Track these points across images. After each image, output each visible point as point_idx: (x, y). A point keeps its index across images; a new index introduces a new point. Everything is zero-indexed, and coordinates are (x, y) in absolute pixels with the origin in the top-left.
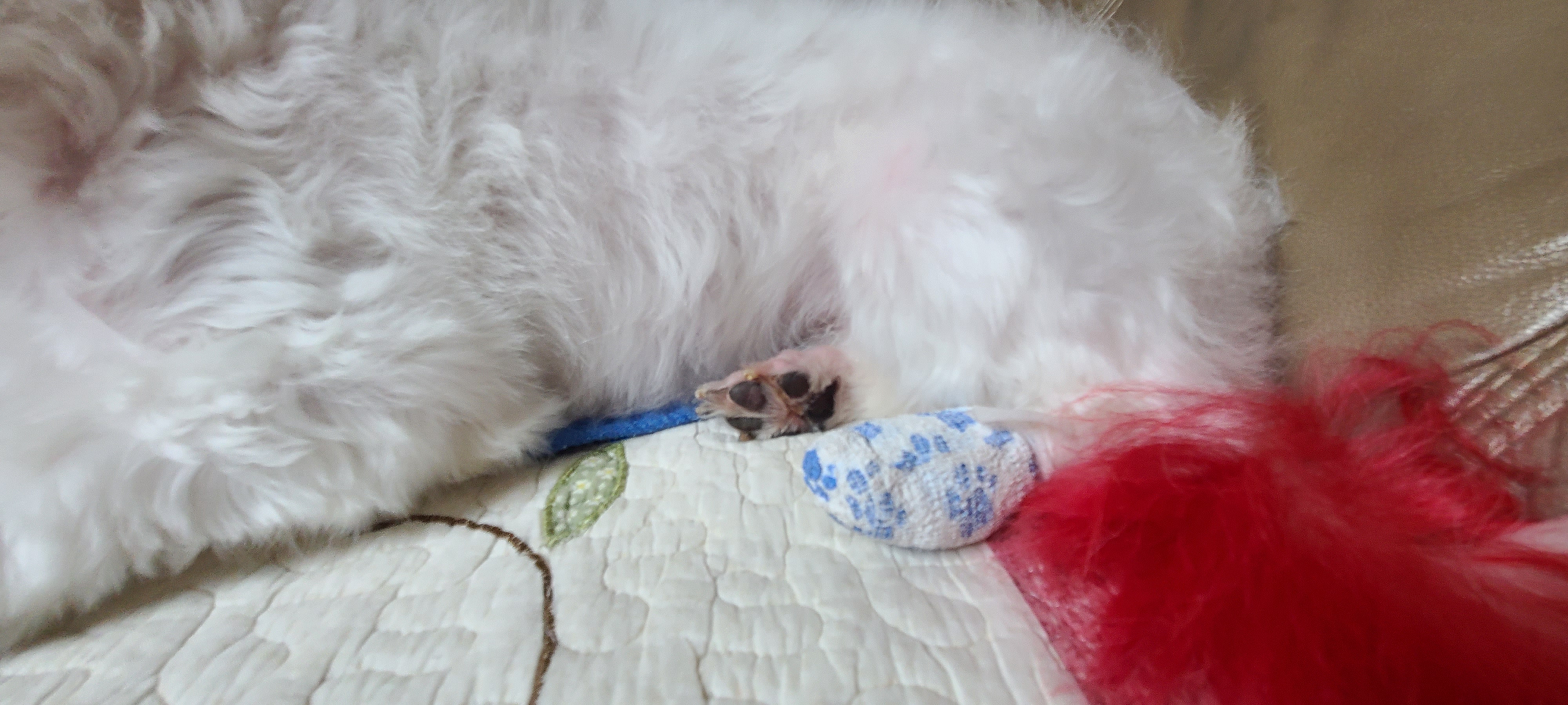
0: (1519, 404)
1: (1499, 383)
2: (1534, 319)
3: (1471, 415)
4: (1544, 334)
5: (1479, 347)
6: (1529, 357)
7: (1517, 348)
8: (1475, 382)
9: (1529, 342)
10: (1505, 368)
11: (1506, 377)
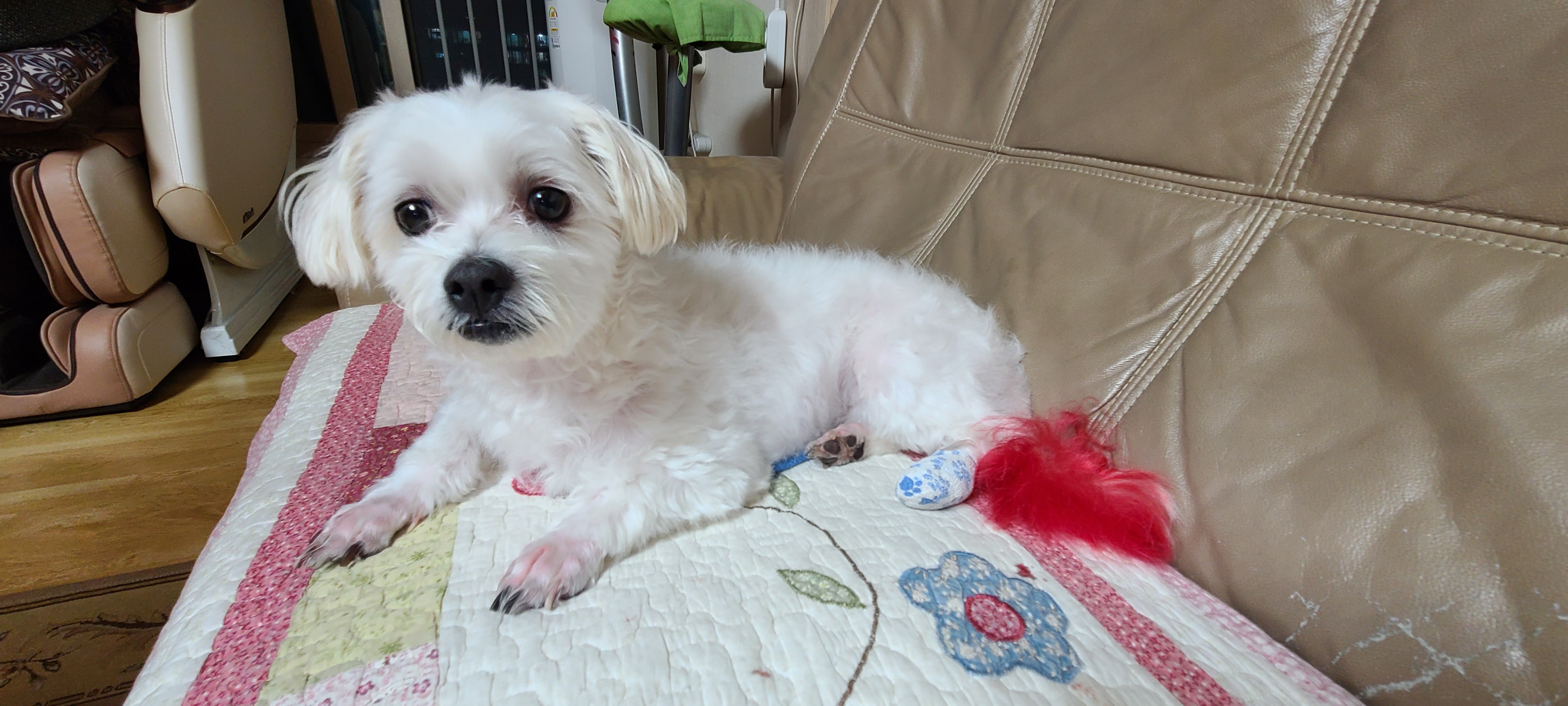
0: (1106, 426)
1: (1100, 418)
2: (1106, 395)
3: (1095, 431)
4: (1109, 400)
5: (1094, 406)
6: (1107, 408)
7: (1103, 406)
8: (1094, 419)
9: (1106, 404)
10: (1102, 413)
11: (1102, 416)
